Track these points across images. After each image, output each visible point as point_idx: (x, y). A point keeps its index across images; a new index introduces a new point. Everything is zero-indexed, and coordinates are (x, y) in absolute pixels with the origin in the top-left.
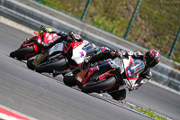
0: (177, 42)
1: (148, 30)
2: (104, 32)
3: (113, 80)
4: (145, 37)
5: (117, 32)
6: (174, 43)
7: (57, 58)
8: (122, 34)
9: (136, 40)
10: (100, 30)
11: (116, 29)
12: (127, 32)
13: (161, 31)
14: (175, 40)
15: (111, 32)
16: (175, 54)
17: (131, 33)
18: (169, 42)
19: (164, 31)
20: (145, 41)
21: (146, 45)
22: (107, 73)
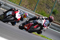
0: (37, 7)
1: (27, 2)
2: (12, 3)
3: (39, 28)
4: (26, 5)
5: (17, 3)
6: (36, 7)
7: (10, 17)
8: (18, 4)
9: (23, 6)
10: (11, 3)
11: (16, 2)
12: (20, 3)
13: (31, 3)
14: (36, 6)
15: (15, 3)
16: (36, 11)
17: (21, 4)
18: (34, 6)
19: (32, 3)
20: (26, 6)
21: (26, 7)
22: (37, 25)
